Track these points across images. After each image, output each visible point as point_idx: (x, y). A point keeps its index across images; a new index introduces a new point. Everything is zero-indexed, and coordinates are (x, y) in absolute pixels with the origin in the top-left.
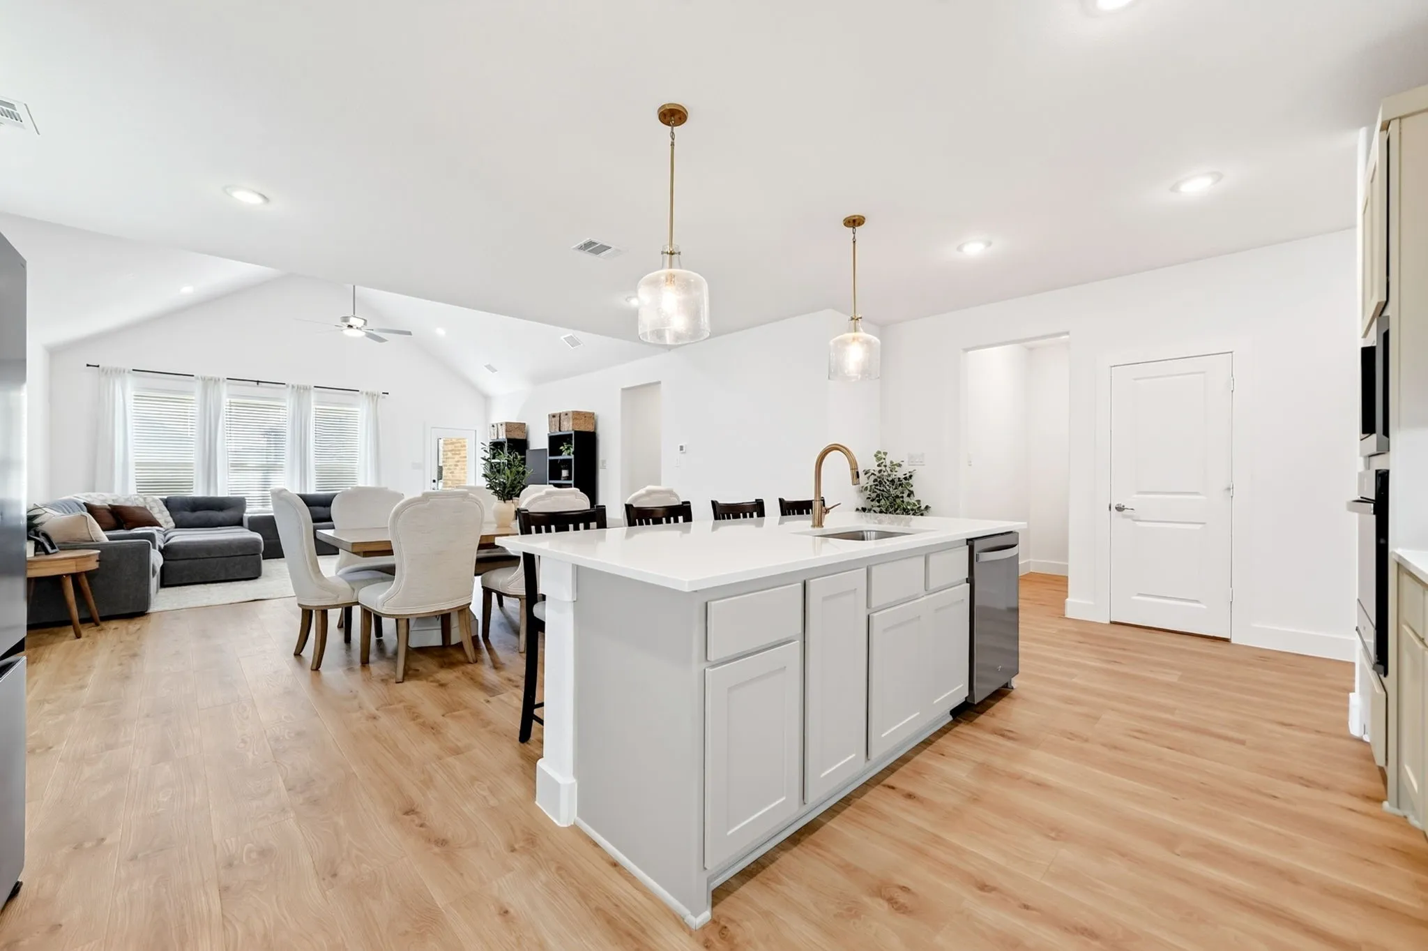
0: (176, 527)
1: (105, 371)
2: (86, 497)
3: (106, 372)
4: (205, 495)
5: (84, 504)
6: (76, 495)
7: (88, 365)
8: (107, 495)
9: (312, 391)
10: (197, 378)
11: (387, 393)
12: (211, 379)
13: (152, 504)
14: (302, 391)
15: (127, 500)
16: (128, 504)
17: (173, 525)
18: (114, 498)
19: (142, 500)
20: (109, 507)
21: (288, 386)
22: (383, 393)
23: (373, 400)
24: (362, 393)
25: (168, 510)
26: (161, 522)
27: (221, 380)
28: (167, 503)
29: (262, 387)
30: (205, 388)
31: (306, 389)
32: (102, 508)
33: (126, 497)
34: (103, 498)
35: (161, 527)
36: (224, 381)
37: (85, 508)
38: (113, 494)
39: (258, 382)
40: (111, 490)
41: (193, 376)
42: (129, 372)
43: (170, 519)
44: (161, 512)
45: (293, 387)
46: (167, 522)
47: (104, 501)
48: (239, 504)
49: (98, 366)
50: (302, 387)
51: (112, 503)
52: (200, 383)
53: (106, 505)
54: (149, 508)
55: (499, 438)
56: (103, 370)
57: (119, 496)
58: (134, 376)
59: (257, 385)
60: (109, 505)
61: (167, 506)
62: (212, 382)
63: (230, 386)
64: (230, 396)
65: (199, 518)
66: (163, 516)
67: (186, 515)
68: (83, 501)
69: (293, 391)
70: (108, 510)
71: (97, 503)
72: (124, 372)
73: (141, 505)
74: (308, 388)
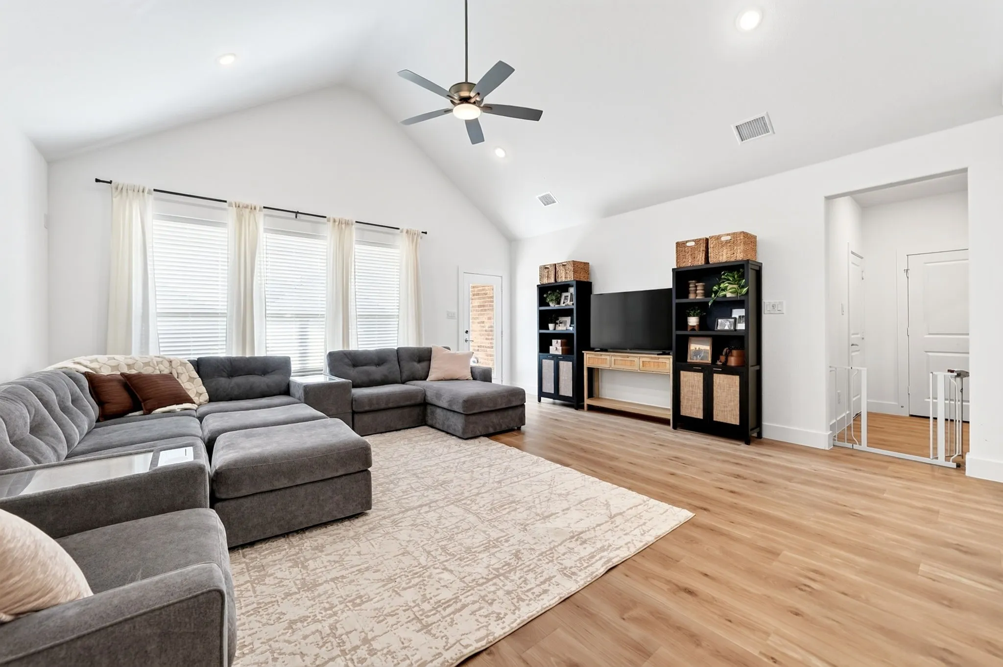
0: (211, 400)
2: (92, 361)
3: (120, 189)
4: (240, 355)
5: (86, 375)
6: (77, 360)
7: (97, 180)
8: (121, 359)
9: (353, 227)
10: (230, 205)
11: (426, 233)
12: (247, 207)
13: (180, 369)
14: (343, 226)
15: (147, 364)
16: (147, 371)
17: (206, 396)
18: (130, 362)
19: (167, 364)
20: (122, 378)
21: (329, 220)
22: (423, 232)
23: (413, 240)
24: (402, 232)
25: (200, 377)
26: (191, 394)
27: (257, 209)
28: (199, 366)
29: (301, 220)
30: (240, 218)
31: (347, 223)
32: (110, 379)
33: (146, 361)
35: (191, 401)
36: (260, 210)
37: (85, 383)
38: (127, 357)
39: (298, 212)
40: (127, 351)
41: (225, 202)
42: (149, 192)
43: (203, 389)
44: (191, 379)
45: (335, 221)
46: (199, 395)
47: (116, 367)
48: (282, 366)
49: (110, 182)
50: (344, 222)
51: (126, 371)
52: (233, 210)
53: (119, 373)
54: (176, 376)
55: (559, 280)
56: (117, 188)
57: (138, 358)
58: (156, 199)
59: (296, 217)
60: (122, 374)
61: (198, 372)
62: (248, 210)
63: (267, 217)
64: (266, 230)
65: (238, 386)
66: (195, 388)
67: (224, 382)
68: (85, 370)
69: (334, 226)
70: (119, 381)
71: (105, 372)
72: (143, 191)
73: (166, 372)
74: (350, 223)
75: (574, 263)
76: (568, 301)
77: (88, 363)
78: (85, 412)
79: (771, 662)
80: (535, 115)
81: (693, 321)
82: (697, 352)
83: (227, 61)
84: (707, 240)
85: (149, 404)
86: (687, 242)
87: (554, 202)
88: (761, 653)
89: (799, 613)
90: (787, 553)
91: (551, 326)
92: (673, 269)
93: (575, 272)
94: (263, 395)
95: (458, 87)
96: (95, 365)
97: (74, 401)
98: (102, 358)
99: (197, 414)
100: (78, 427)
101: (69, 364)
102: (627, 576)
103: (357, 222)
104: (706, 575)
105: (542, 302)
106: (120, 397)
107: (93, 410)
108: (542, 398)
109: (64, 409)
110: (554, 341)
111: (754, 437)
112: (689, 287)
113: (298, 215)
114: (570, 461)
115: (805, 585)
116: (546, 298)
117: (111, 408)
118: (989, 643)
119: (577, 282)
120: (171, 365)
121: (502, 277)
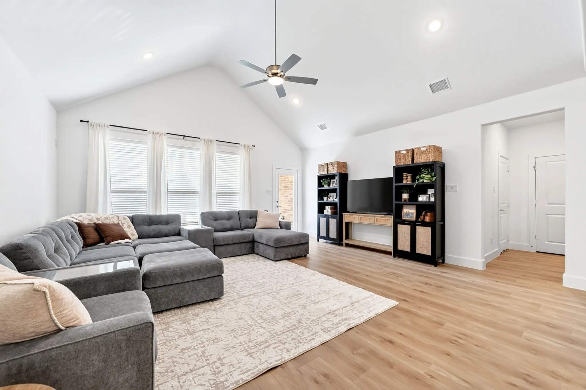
0: (139, 238)
1: (92, 125)
2: (79, 216)
3: (92, 126)
4: (154, 214)
5: (77, 223)
6: (72, 215)
7: (81, 121)
8: (94, 215)
9: (215, 143)
10: (149, 133)
11: (255, 146)
12: (158, 133)
13: (123, 221)
15: (106, 218)
16: (107, 222)
17: (136, 236)
18: (99, 217)
19: (116, 218)
20: (94, 225)
21: (201, 140)
23: (247, 151)
24: (241, 146)
25: (133, 225)
26: (129, 234)
27: (163, 134)
28: (133, 219)
29: (186, 140)
30: (154, 139)
31: (211, 141)
32: (89, 226)
33: (106, 216)
34: (90, 217)
35: (129, 238)
36: (165, 135)
37: (77, 228)
38: (97, 214)
39: (185, 136)
40: (95, 211)
41: (147, 131)
42: (107, 127)
43: (135, 233)
44: (129, 227)
45: (204, 140)
46: (133, 235)
47: (91, 220)
48: (176, 219)
49: (88, 122)
50: (209, 141)
51: (96, 221)
52: (150, 135)
53: (93, 223)
54: (121, 225)
55: (329, 173)
56: (91, 125)
57: (102, 215)
58: (111, 130)
59: (184, 138)
60: (94, 223)
61: (132, 222)
62: (158, 135)
63: (168, 139)
64: (168, 146)
65: (154, 230)
66: (131, 231)
67: (146, 229)
68: (76, 221)
69: (204, 143)
70: (93, 227)
71: (86, 222)
72: (104, 126)
73: (116, 222)
74: (213, 141)
75: (338, 163)
76: (335, 184)
77: (77, 217)
78: (77, 243)
79: (430, 378)
80: (314, 81)
81: (405, 196)
82: (407, 214)
83: (148, 56)
84: (413, 150)
85: (109, 239)
86: (401, 151)
87: (326, 128)
88: (425, 373)
89: (449, 354)
90: (448, 324)
91: (325, 199)
92: (394, 167)
93: (338, 168)
94: (166, 236)
95: (271, 67)
96: (81, 219)
97: (72, 237)
98: (84, 215)
99: (133, 245)
100: (75, 250)
101: (67, 218)
102: (358, 333)
103: (216, 141)
104: (401, 334)
105: (320, 185)
106: (93, 235)
107: (81, 242)
108: (320, 239)
109: (68, 241)
110: (327, 207)
111: (440, 262)
112: (403, 177)
113: (185, 137)
114: (332, 274)
115: (456, 341)
116: (322, 183)
117: (89, 241)
118: (553, 372)
119: (340, 173)
120: (118, 219)
121: (297, 170)
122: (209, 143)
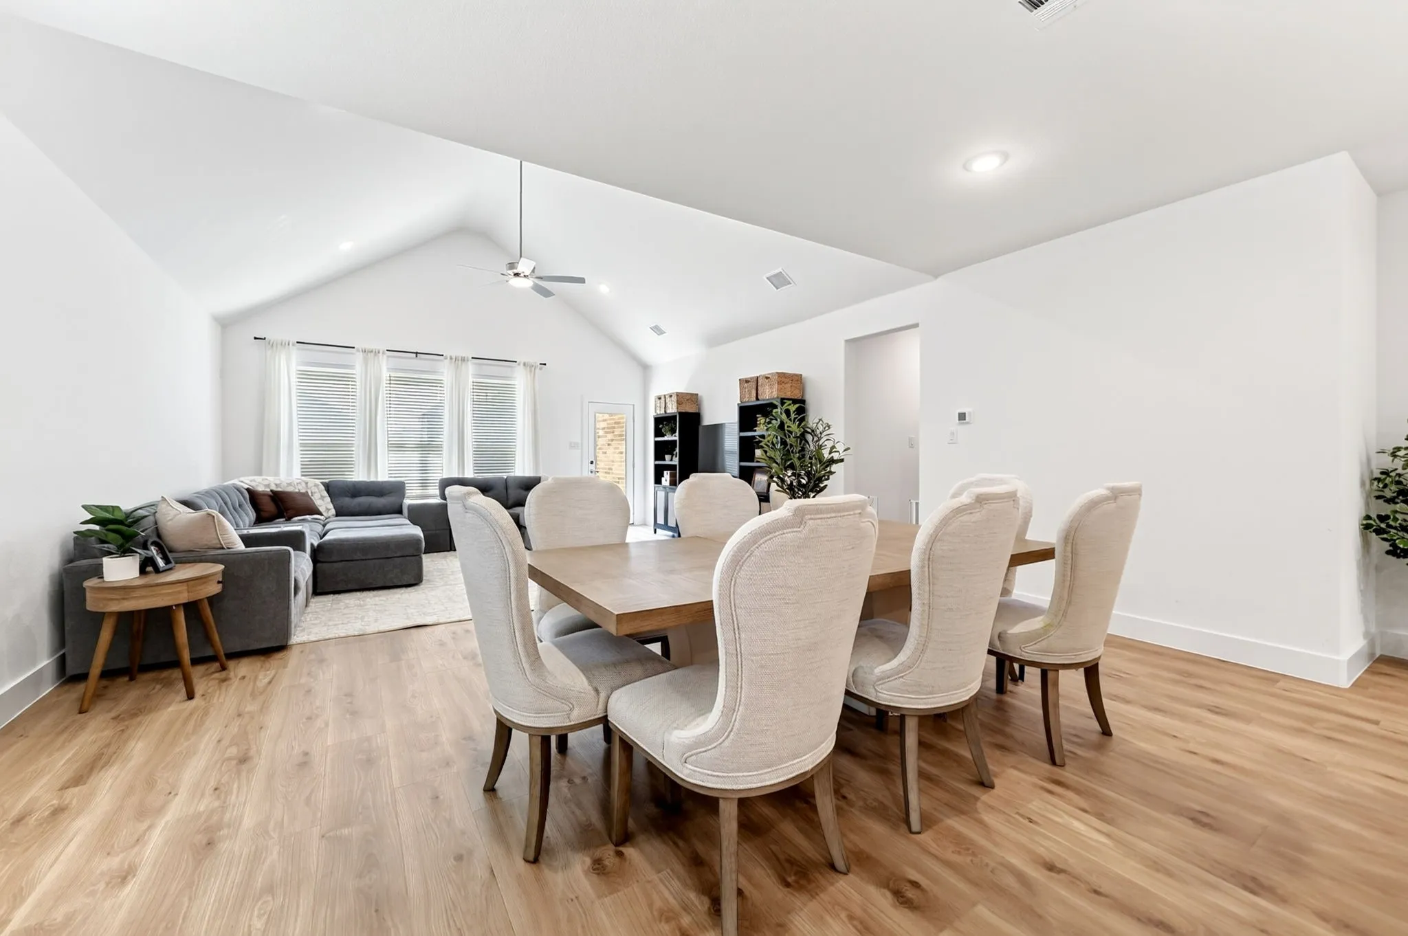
0: (337, 515)
1: (271, 343)
2: (251, 481)
3: (272, 345)
4: (365, 480)
5: (248, 490)
6: (242, 479)
7: (255, 338)
8: (271, 479)
9: (469, 363)
10: (358, 350)
11: (545, 364)
12: (372, 351)
13: (314, 490)
15: (290, 484)
16: (290, 489)
17: (333, 512)
18: (278, 482)
19: (304, 485)
20: (271, 493)
21: (446, 358)
22: (541, 364)
23: (531, 371)
24: (519, 364)
25: (329, 496)
26: (322, 509)
27: (381, 352)
28: (328, 487)
29: (421, 359)
30: (366, 361)
31: (463, 360)
32: (264, 494)
33: (289, 482)
34: (266, 482)
35: (321, 514)
36: (383, 353)
37: (247, 495)
38: (276, 478)
39: (417, 353)
40: (277, 474)
41: (354, 348)
42: (293, 345)
43: (331, 506)
44: (322, 498)
45: (451, 358)
46: (328, 510)
47: (268, 486)
48: (397, 489)
49: (265, 339)
50: (460, 358)
51: (274, 488)
52: (360, 355)
53: (269, 490)
54: (310, 494)
55: (668, 412)
56: (269, 343)
57: (283, 480)
58: (299, 349)
59: (417, 356)
60: (271, 491)
61: (328, 491)
62: (372, 354)
63: (390, 359)
64: (389, 370)
65: (359, 504)
66: (324, 503)
67: (347, 501)
68: (247, 486)
69: (451, 363)
70: (270, 496)
71: (260, 489)
72: (289, 344)
73: (303, 491)
74: (466, 359)
75: (680, 395)
77: (247, 482)
78: (247, 515)
82: (759, 483)
84: (757, 378)
85: (291, 512)
87: (665, 333)
91: (667, 457)
92: (739, 407)
93: (679, 403)
94: (380, 514)
96: (253, 484)
97: (240, 506)
98: (258, 479)
99: (322, 522)
100: (243, 522)
101: (236, 481)
103: (473, 358)
105: (658, 433)
106: (270, 507)
107: (252, 515)
108: (658, 530)
109: (234, 509)
110: (665, 472)
113: (418, 355)
116: (661, 429)
117: (264, 514)
119: (680, 414)
120: (307, 486)
121: (634, 405)
122: (460, 362)
